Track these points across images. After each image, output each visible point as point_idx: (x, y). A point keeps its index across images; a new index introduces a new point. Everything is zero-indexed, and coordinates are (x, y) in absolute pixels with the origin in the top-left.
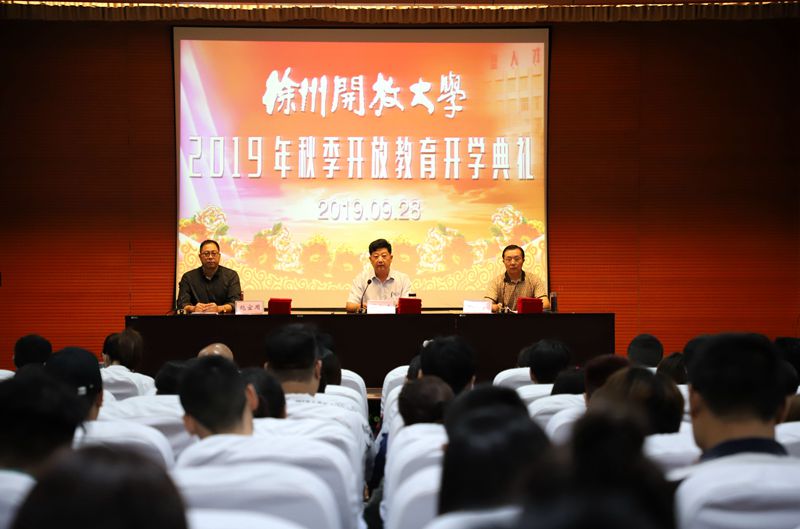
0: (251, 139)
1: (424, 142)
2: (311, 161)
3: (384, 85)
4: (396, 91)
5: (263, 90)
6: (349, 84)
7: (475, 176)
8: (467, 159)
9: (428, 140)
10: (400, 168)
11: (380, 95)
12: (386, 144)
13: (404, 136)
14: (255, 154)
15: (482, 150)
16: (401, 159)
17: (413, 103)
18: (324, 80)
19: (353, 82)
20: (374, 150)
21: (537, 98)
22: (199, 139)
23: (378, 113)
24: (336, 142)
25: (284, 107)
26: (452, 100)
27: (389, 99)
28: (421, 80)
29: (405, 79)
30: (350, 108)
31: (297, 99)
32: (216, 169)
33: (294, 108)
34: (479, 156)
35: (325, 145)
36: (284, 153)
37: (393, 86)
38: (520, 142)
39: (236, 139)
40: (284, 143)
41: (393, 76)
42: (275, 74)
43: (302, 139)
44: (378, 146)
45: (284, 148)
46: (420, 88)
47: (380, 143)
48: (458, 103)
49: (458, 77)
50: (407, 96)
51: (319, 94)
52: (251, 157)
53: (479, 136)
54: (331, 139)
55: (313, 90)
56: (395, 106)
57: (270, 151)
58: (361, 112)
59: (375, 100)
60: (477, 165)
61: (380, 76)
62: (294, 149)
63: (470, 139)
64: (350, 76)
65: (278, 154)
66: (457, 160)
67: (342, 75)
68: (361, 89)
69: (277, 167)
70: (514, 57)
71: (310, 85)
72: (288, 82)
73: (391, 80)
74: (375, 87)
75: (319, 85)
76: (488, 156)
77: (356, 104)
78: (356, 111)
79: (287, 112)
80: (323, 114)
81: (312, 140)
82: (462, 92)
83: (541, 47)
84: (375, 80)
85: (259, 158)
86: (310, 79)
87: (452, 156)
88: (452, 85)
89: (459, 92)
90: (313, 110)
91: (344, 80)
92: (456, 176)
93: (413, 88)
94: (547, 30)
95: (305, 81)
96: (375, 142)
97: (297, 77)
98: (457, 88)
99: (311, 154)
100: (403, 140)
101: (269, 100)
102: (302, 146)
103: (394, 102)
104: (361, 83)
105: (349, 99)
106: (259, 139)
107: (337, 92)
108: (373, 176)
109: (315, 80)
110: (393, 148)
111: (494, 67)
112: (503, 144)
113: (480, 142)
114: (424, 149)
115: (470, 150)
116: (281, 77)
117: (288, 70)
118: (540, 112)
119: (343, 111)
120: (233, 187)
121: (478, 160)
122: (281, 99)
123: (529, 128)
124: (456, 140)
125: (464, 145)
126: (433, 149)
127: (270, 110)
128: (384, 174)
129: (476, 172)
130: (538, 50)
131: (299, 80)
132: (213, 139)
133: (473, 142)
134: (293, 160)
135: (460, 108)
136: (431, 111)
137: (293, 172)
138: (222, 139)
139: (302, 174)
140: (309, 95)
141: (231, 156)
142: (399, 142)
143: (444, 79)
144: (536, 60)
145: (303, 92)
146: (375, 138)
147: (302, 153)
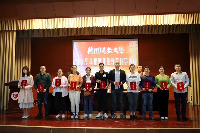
0: (85, 59)
1: (116, 59)
2: (96, 63)
3: (109, 49)
4: (111, 50)
5: (88, 50)
6: (103, 49)
7: (126, 65)
8: (124, 61)
9: (117, 58)
10: (112, 63)
11: (108, 50)
12: (109, 59)
13: (113, 57)
14: (86, 61)
15: (127, 60)
16: (112, 62)
17: (114, 52)
18: (98, 48)
19: (103, 48)
20: (107, 60)
21: (136, 51)
22: (76, 59)
23: (108, 54)
24: (100, 59)
25: (91, 53)
26: (121, 51)
27: (110, 51)
28: (115, 48)
29: (113, 48)
30: (103, 53)
31: (94, 52)
32: (79, 64)
33: (93, 53)
34: (126, 61)
35: (99, 60)
36: (91, 61)
37: (110, 49)
38: (134, 58)
39: (83, 59)
40: (91, 59)
41: (111, 47)
42: (90, 47)
43: (94, 59)
44: (108, 60)
45: (91, 60)
46: (115, 49)
47: (108, 59)
48: (123, 52)
49: (122, 47)
50: (113, 51)
51: (97, 51)
52: (85, 62)
53: (126, 57)
54: (100, 58)
55: (96, 50)
56: (111, 53)
57: (89, 61)
58: (105, 54)
59: (107, 52)
60: (126, 63)
61: (108, 47)
62: (93, 60)
63: (125, 58)
64: (103, 47)
65: (90, 61)
66: (122, 62)
67: (101, 48)
68: (105, 50)
69: (90, 64)
70: (132, 44)
71: (96, 49)
72: (92, 49)
73: (110, 48)
74: (107, 49)
75: (97, 49)
76: (128, 61)
77: (104, 52)
78: (104, 54)
79: (92, 54)
80: (98, 54)
81: (96, 59)
82: (123, 50)
83: (137, 42)
84: (107, 48)
85: (87, 62)
86: (96, 48)
87: (121, 61)
88: (121, 49)
89: (122, 50)
90: (96, 53)
91: (102, 48)
92: (122, 65)
93: (114, 49)
94: (138, 39)
95: (95, 48)
96: (107, 59)
97: (93, 48)
98: (122, 49)
99: (96, 61)
100: (112, 58)
101: (89, 52)
102: (94, 60)
103: (111, 52)
104: (105, 49)
105: (103, 52)
106: (87, 59)
107: (100, 50)
108: (107, 65)
109: (97, 48)
110: (111, 60)
111: (129, 45)
112: (131, 59)
113: (126, 59)
114: (116, 60)
115: (125, 60)
116: (91, 48)
117: (92, 47)
118: (137, 53)
119: (102, 53)
120: (82, 67)
121: (126, 62)
122: (91, 52)
123: (135, 56)
124: (122, 58)
125: (123, 59)
126: (118, 60)
127: (89, 54)
128: (109, 65)
129: (126, 64)
130: (136, 42)
131: (94, 48)
132: (79, 59)
133: (125, 59)
134: (93, 62)
135: (122, 53)
136: (117, 53)
137: (93, 64)
138: (80, 59)
139: (94, 65)
140: (96, 51)
141: (82, 62)
142: (112, 59)
143: (120, 48)
144: (136, 44)
145: (95, 51)
146: (107, 58)
147: (94, 61)
